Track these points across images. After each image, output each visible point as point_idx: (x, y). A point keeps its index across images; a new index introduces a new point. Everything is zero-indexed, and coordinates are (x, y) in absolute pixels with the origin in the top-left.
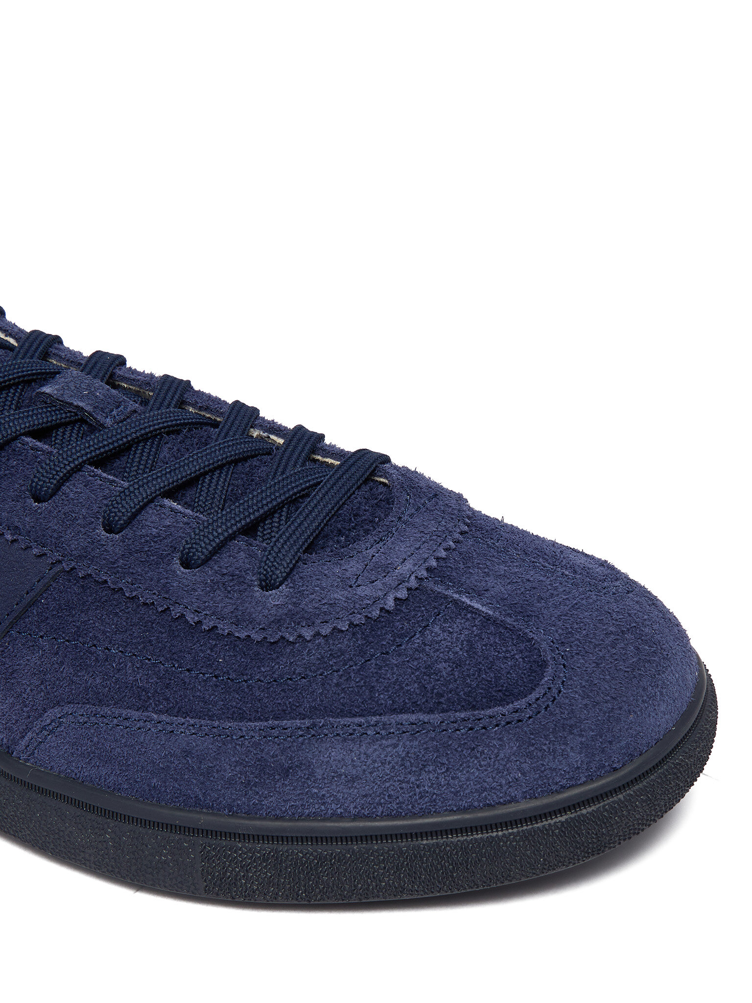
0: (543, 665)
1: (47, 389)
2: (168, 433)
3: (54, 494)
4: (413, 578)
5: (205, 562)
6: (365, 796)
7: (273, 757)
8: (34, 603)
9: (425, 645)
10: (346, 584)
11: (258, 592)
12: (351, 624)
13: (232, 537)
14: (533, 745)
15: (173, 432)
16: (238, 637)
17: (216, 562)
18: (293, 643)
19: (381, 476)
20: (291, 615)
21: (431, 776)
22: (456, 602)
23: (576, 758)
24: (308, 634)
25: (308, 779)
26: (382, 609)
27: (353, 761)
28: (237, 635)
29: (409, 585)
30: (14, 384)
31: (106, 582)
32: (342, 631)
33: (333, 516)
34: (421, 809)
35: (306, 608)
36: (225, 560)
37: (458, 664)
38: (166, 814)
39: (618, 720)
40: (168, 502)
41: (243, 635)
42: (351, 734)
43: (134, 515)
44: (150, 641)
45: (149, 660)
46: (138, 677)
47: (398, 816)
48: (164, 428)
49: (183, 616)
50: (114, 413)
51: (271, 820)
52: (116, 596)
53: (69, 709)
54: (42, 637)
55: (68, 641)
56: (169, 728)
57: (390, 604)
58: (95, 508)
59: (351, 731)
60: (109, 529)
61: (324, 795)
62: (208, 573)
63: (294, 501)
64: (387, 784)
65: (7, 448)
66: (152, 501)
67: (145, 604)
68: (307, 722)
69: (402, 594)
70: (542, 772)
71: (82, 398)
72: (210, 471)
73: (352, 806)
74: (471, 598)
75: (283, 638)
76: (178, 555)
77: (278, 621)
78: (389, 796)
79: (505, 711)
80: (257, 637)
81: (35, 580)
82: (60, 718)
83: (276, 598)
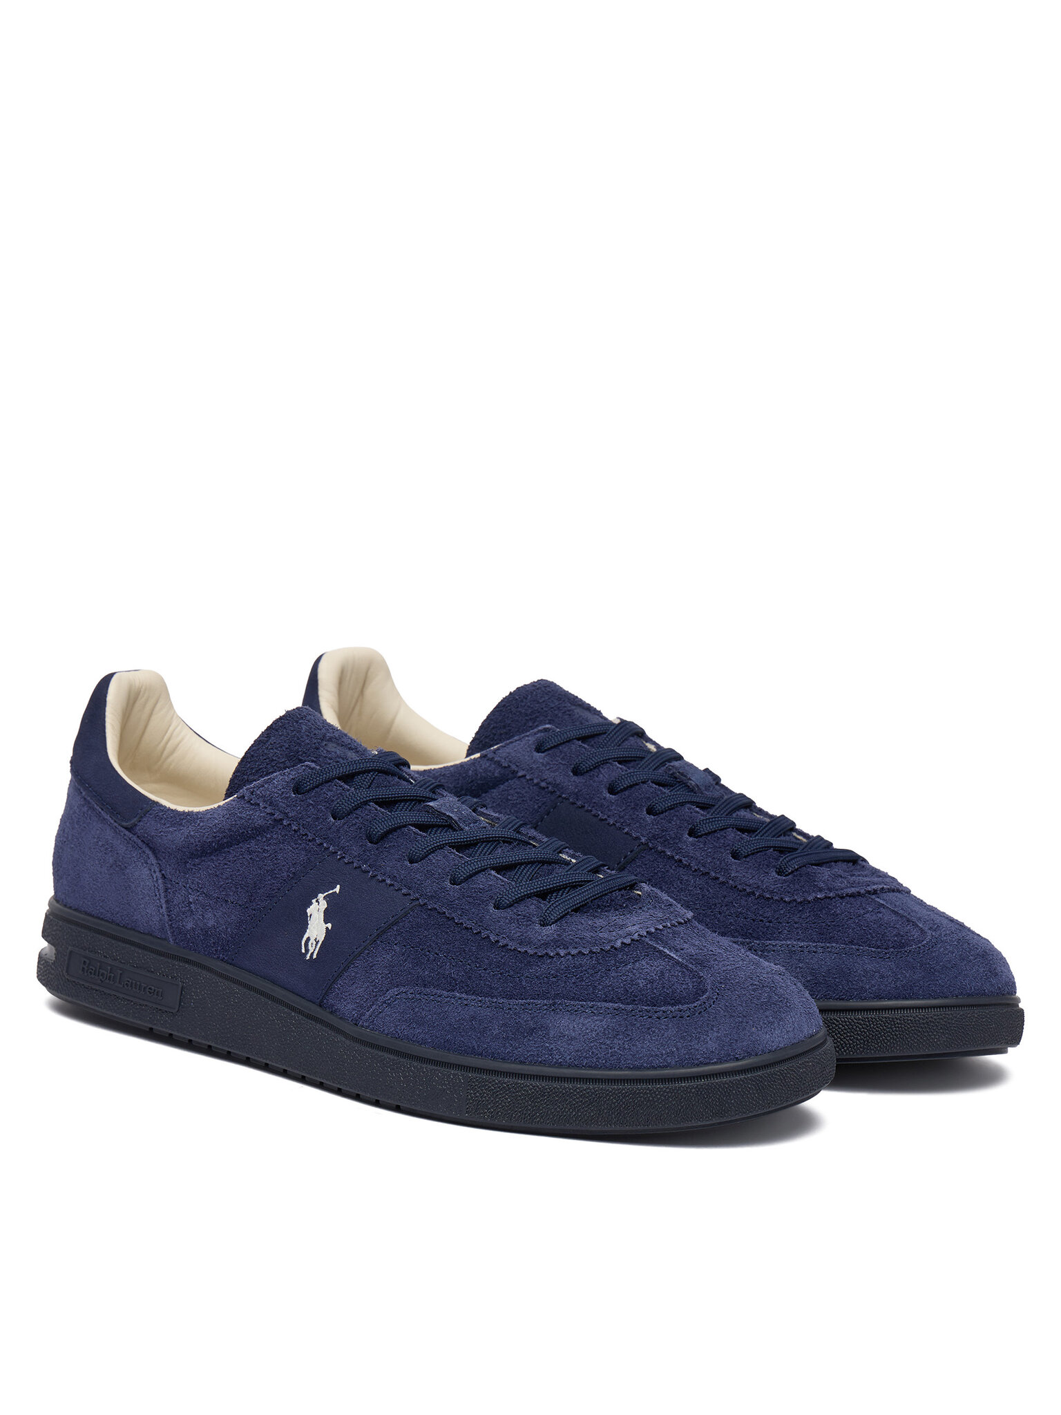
0: (704, 992)
1: (431, 804)
2: (504, 842)
3: (423, 859)
4: (637, 934)
5: (510, 906)
6: (578, 1051)
7: (525, 1021)
8: (395, 923)
9: (634, 969)
10: (593, 928)
11: (537, 927)
12: (591, 952)
13: (529, 896)
14: (686, 1032)
15: (507, 842)
16: (520, 952)
17: (516, 908)
18: (553, 957)
19: (637, 890)
20: (555, 941)
21: (620, 1042)
22: (660, 952)
23: (712, 1045)
24: (562, 953)
25: (544, 1036)
26: (612, 947)
27: (574, 1027)
28: (519, 950)
29: (633, 938)
30: (409, 800)
31: (444, 913)
32: (584, 954)
33: (597, 898)
34: (611, 1064)
35: (565, 939)
36: (521, 908)
37: (652, 982)
38: (453, 1058)
39: (744, 1029)
40: (493, 872)
41: (523, 950)
42: (576, 1011)
43: (471, 876)
44: (464, 950)
45: (461, 962)
46: (452, 971)
47: (595, 1068)
48: (502, 837)
49: (488, 937)
50: (472, 825)
51: (517, 1063)
52: (449, 923)
53: (402, 989)
54: (396, 944)
55: (412, 947)
56: (465, 1002)
57: (618, 944)
58: (447, 870)
59: (576, 1009)
60: (454, 882)
61: (552, 1048)
62: (509, 913)
63: (574, 886)
64: (592, 1044)
65: (399, 831)
66: (484, 870)
67: (466, 928)
68: (551, 1002)
69: (628, 941)
70: (690, 1050)
71: (453, 812)
72: (525, 863)
73: (568, 1058)
74: (671, 951)
75: (547, 954)
76: (494, 901)
77: (546, 945)
78: (592, 1053)
79: (673, 1009)
80: (531, 952)
81: (399, 909)
82: (397, 995)
83: (550, 930)
